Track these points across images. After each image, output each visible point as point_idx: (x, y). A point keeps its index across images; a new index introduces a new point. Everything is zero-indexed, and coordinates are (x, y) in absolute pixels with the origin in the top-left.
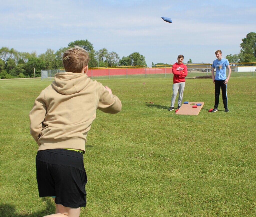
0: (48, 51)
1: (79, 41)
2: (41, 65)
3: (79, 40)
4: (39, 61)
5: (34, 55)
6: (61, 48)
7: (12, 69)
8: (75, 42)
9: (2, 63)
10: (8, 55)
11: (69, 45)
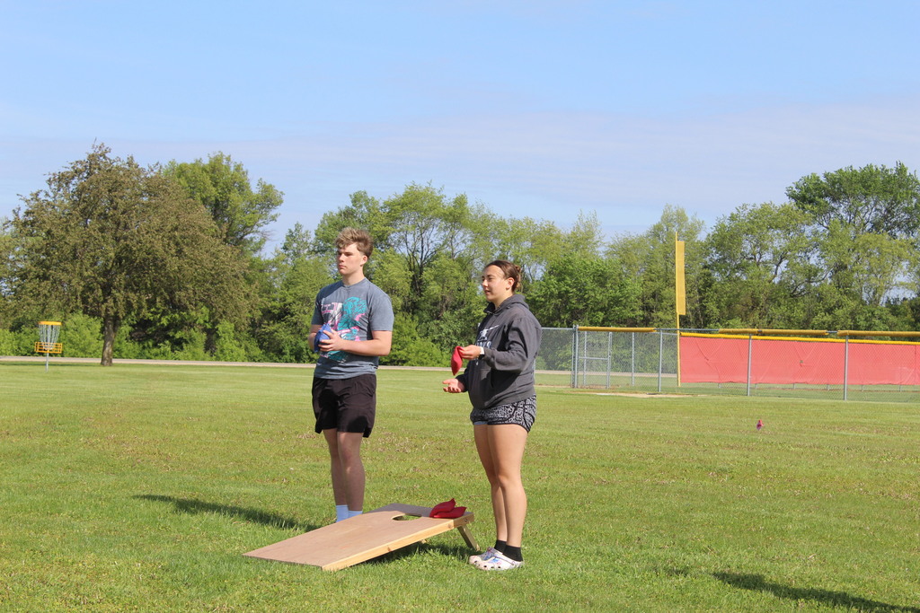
0: (667, 220)
1: (854, 174)
2: (616, 301)
3: (856, 168)
4: (601, 278)
5: (582, 240)
6: (744, 206)
7: (446, 314)
8: (826, 176)
9: (400, 281)
10: (435, 237)
11: (792, 196)
